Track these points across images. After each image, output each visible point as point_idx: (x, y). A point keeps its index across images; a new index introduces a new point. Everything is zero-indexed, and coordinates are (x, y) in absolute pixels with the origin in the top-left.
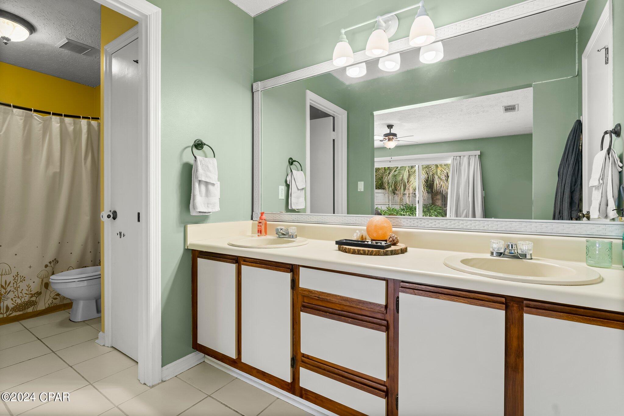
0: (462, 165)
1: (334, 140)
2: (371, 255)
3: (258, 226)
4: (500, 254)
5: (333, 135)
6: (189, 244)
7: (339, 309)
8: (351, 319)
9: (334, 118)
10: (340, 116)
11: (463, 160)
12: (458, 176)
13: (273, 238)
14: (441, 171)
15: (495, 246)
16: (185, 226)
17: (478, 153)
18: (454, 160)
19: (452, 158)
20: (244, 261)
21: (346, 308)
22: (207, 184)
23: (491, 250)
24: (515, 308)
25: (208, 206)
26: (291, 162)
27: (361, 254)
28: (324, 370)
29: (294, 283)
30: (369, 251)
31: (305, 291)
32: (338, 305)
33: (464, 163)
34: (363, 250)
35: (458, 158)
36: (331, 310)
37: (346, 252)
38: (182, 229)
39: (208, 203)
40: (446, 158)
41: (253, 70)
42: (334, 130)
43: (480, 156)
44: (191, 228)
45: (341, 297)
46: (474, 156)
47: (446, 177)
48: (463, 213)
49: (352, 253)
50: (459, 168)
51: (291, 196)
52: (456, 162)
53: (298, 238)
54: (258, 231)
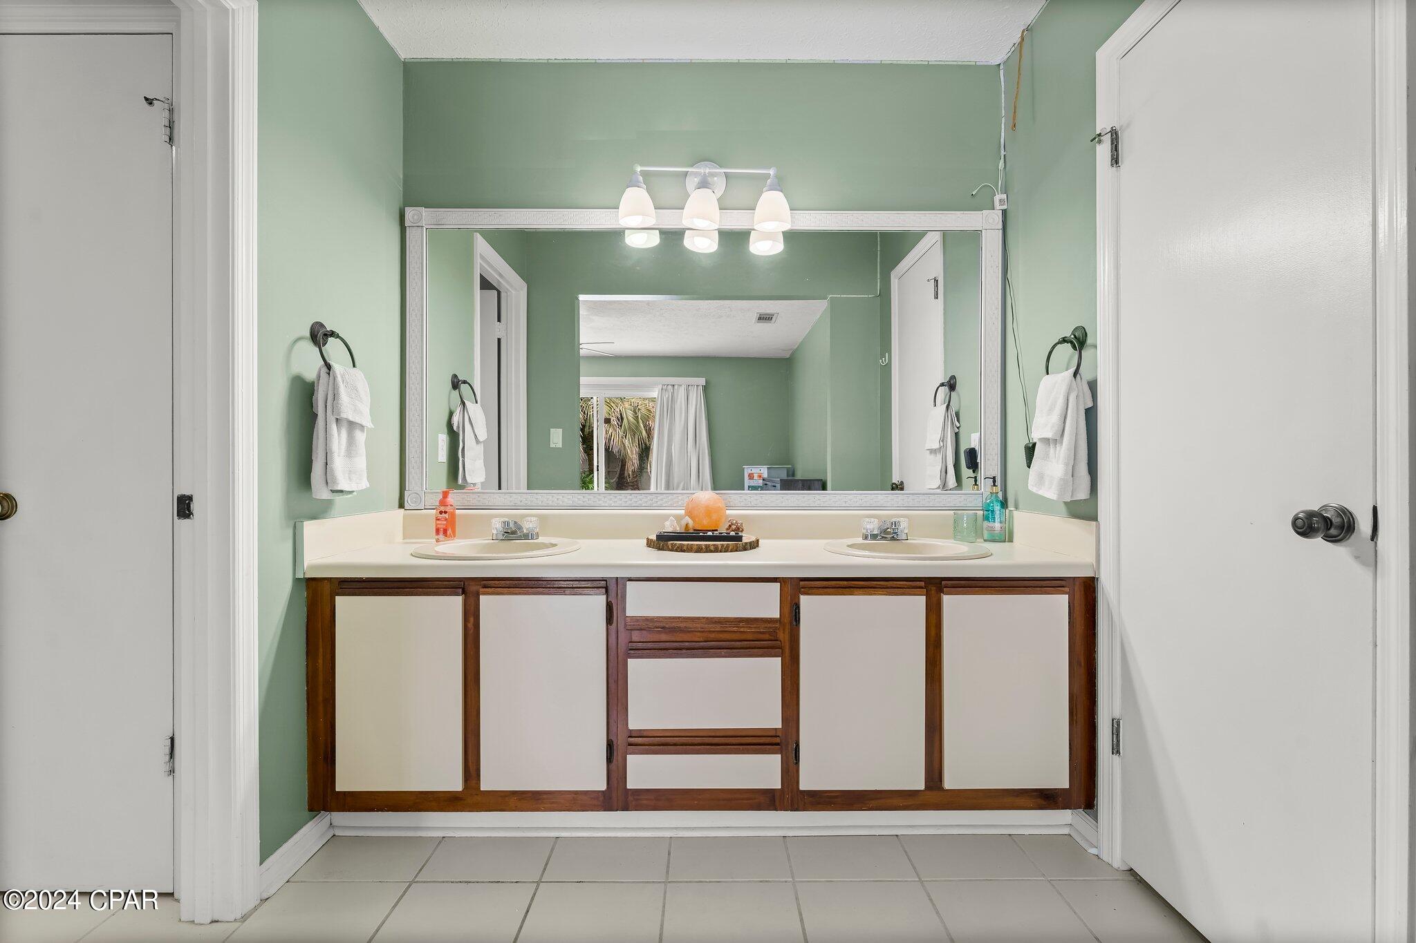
0: (677, 401)
1: (499, 340)
2: (726, 551)
3: (438, 519)
4: (874, 537)
5: (498, 330)
6: (308, 567)
7: (701, 639)
8: (725, 650)
9: (499, 293)
10: (513, 292)
11: (678, 392)
13: (487, 541)
14: (609, 408)
15: (870, 527)
16: (295, 524)
17: (702, 381)
18: (664, 391)
19: (660, 387)
20: (485, 587)
21: (712, 636)
22: (352, 425)
23: (864, 531)
24: (933, 592)
25: (350, 478)
26: (456, 383)
27: (711, 552)
28: (675, 745)
29: (613, 612)
30: (722, 545)
31: (637, 621)
32: (699, 634)
33: (679, 397)
34: (714, 545)
35: (670, 387)
36: (687, 644)
37: (684, 551)
38: (290, 532)
39: (350, 471)
40: (649, 387)
41: (402, 177)
42: (499, 320)
43: (705, 388)
44: (310, 529)
45: (707, 618)
46: (695, 386)
47: (619, 420)
49: (696, 552)
50: (672, 407)
51: (463, 456)
52: (667, 396)
53: (541, 539)
54: (438, 531)
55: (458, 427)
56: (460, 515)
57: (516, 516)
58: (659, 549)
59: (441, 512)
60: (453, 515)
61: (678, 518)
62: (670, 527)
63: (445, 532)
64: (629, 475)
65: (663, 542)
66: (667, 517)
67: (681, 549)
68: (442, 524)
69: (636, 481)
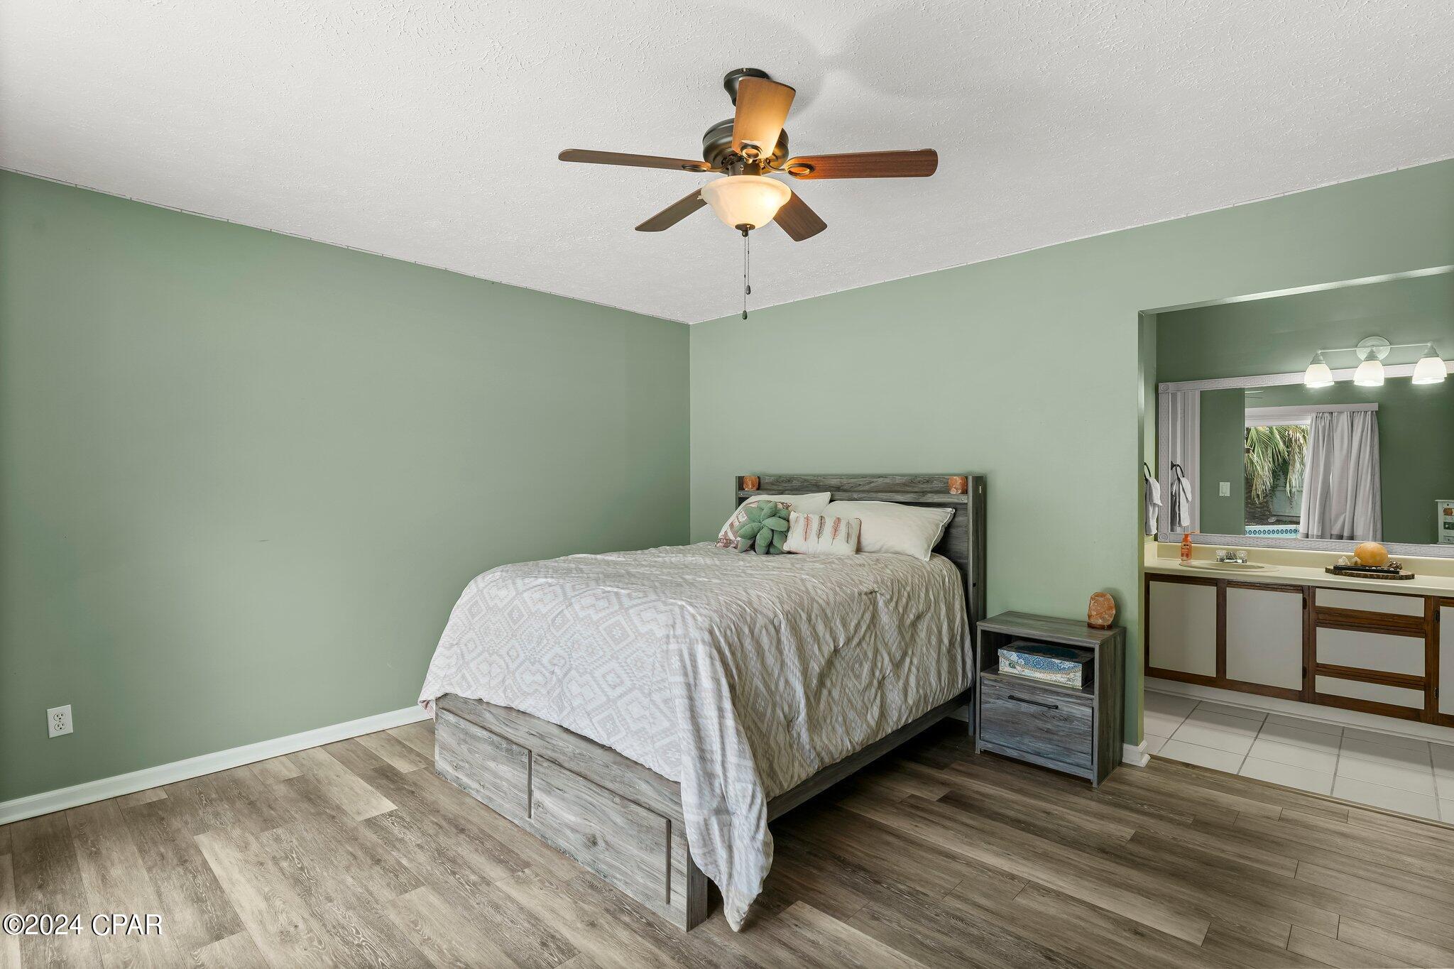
0: (1336, 427)
2: (1387, 578)
3: (1183, 549)
6: (1148, 567)
7: (1366, 623)
11: (1338, 420)
12: (1326, 448)
13: (1215, 561)
17: (1376, 407)
18: (1318, 419)
19: (1313, 415)
20: (1226, 583)
29: (1307, 602)
30: (1384, 575)
31: (1323, 608)
33: (1340, 425)
35: (1326, 415)
43: (1378, 414)
46: (1363, 413)
48: (1336, 521)
50: (1329, 435)
51: (1179, 511)
52: (1323, 424)
53: (1248, 563)
54: (1182, 555)
55: (1175, 493)
56: (1194, 547)
57: (1233, 549)
58: (1335, 574)
59: (1185, 545)
60: (1191, 547)
61: (1349, 558)
62: (1341, 562)
63: (1187, 555)
64: (1258, 496)
65: (1338, 570)
66: (1341, 556)
67: (1352, 575)
68: (1185, 551)
69: (1267, 502)
